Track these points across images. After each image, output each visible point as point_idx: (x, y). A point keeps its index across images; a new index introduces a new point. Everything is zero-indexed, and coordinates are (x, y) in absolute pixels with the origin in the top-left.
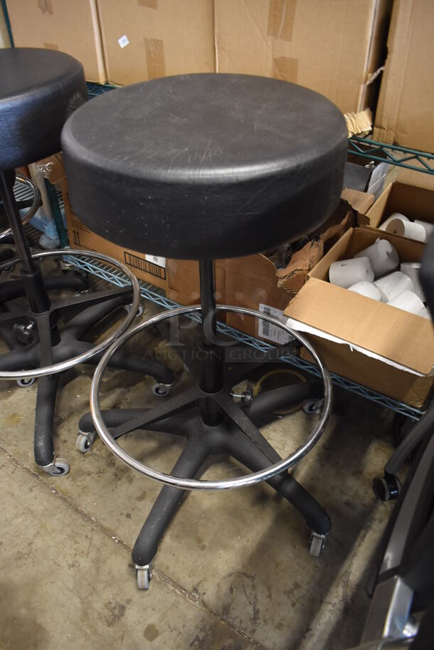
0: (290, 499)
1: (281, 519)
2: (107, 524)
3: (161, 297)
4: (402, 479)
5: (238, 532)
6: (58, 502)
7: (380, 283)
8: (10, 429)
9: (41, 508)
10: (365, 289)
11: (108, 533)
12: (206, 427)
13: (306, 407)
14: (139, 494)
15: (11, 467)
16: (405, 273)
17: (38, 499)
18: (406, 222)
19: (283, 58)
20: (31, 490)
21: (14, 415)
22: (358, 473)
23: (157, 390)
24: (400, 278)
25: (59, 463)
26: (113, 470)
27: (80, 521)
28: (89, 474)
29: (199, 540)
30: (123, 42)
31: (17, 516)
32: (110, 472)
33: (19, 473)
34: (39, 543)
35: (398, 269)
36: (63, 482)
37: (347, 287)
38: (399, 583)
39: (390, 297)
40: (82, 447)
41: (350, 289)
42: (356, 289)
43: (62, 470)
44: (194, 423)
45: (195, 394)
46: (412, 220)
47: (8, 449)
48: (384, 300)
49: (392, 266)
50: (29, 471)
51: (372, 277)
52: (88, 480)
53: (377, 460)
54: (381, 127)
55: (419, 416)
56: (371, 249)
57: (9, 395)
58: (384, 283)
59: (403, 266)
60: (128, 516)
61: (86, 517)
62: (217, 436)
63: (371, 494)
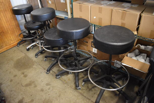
0: (122, 94)
1: (120, 98)
2: (89, 98)
3: (95, 59)
4: (141, 92)
5: (112, 100)
6: (80, 94)
7: (137, 57)
8: (69, 81)
9: (77, 95)
10: (134, 58)
11: (89, 100)
12: (107, 81)
13: (123, 79)
14: (94, 93)
15: (70, 88)
16: (141, 55)
17: (76, 93)
18: (141, 46)
19: (123, 23)
20: (74, 92)
21: (69, 79)
22: (133, 91)
23: (95, 75)
24: (140, 56)
25: (80, 87)
26: (89, 89)
27: (84, 97)
28: (84, 90)
29: (106, 101)
30: (95, 17)
31: (73, 96)
32: (88, 90)
33: (72, 89)
34: (77, 101)
35: (140, 55)
36: (80, 91)
37: (131, 58)
38: (146, 97)
39: (139, 60)
40: (83, 85)
41: (132, 58)
42: (133, 58)
43: (80, 88)
44: (104, 81)
45: (106, 75)
46: (141, 45)
47: (69, 85)
48: (138, 60)
49: (139, 54)
50: (73, 89)
51: (135, 56)
52: (84, 91)
53: (136, 89)
54: (139, 34)
55: (144, 80)
56: (135, 51)
57: (67, 76)
58: (138, 57)
59: (141, 54)
60: (93, 97)
61: (85, 97)
62: (109, 83)
63: (135, 95)
